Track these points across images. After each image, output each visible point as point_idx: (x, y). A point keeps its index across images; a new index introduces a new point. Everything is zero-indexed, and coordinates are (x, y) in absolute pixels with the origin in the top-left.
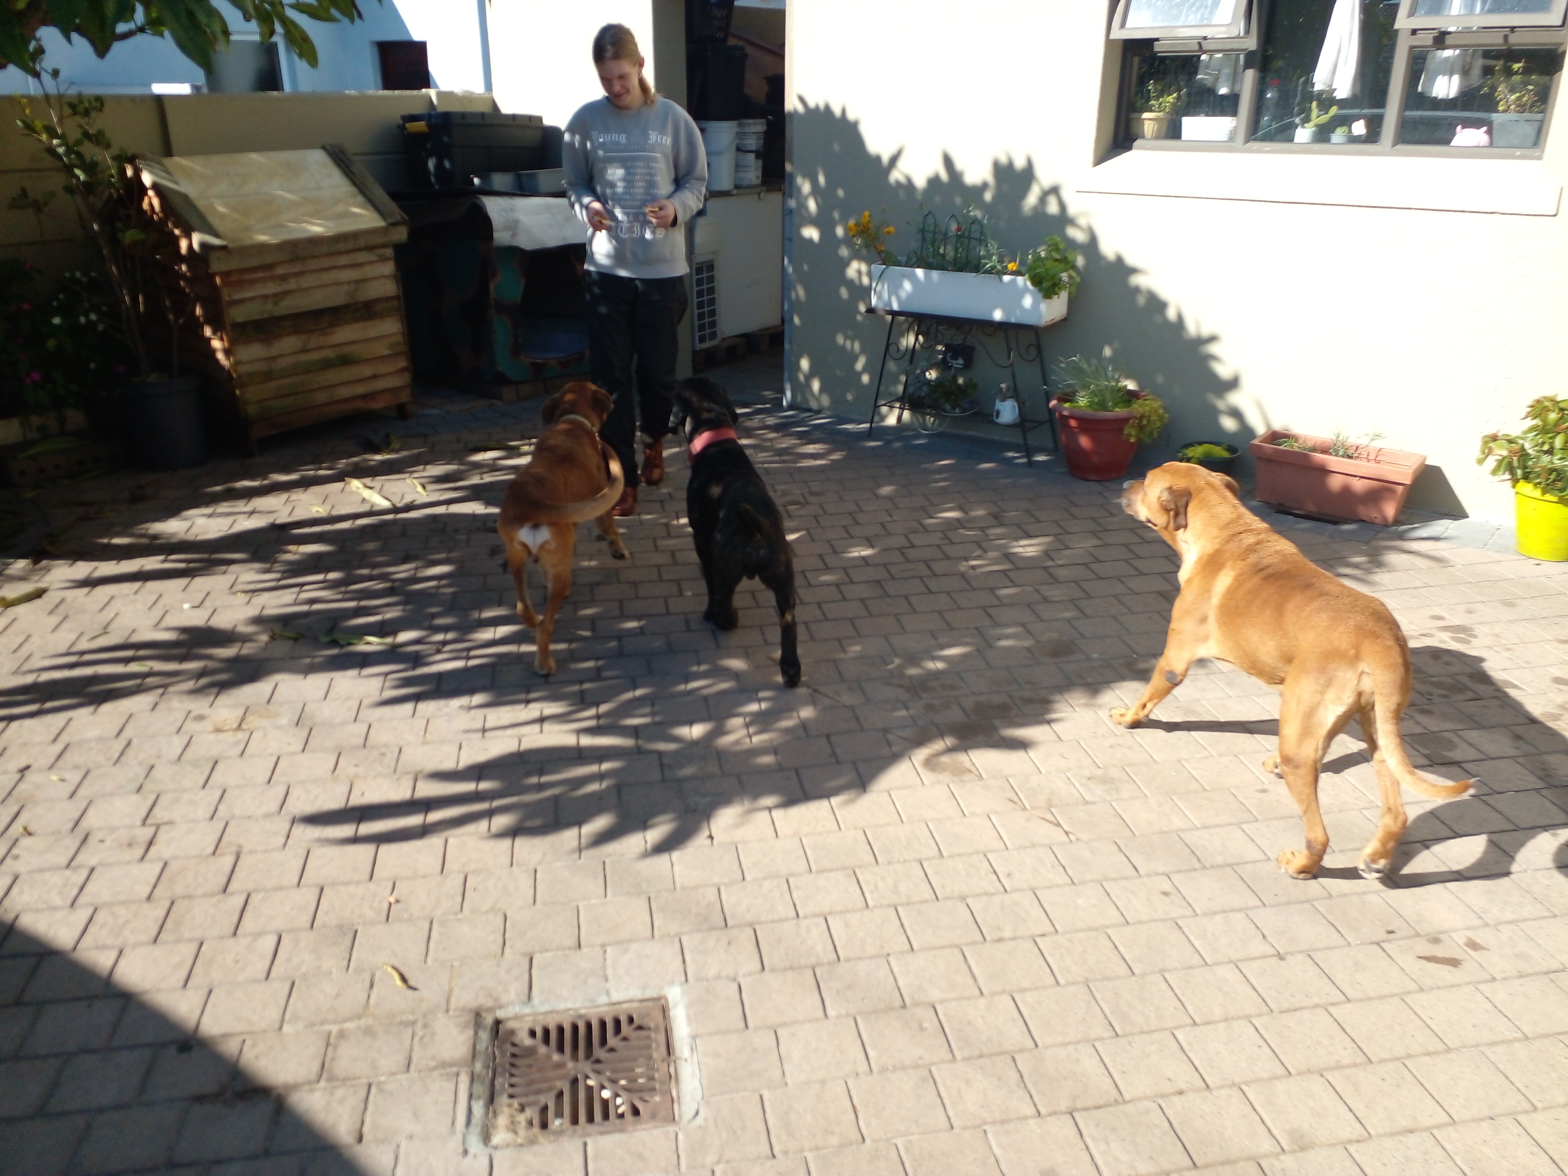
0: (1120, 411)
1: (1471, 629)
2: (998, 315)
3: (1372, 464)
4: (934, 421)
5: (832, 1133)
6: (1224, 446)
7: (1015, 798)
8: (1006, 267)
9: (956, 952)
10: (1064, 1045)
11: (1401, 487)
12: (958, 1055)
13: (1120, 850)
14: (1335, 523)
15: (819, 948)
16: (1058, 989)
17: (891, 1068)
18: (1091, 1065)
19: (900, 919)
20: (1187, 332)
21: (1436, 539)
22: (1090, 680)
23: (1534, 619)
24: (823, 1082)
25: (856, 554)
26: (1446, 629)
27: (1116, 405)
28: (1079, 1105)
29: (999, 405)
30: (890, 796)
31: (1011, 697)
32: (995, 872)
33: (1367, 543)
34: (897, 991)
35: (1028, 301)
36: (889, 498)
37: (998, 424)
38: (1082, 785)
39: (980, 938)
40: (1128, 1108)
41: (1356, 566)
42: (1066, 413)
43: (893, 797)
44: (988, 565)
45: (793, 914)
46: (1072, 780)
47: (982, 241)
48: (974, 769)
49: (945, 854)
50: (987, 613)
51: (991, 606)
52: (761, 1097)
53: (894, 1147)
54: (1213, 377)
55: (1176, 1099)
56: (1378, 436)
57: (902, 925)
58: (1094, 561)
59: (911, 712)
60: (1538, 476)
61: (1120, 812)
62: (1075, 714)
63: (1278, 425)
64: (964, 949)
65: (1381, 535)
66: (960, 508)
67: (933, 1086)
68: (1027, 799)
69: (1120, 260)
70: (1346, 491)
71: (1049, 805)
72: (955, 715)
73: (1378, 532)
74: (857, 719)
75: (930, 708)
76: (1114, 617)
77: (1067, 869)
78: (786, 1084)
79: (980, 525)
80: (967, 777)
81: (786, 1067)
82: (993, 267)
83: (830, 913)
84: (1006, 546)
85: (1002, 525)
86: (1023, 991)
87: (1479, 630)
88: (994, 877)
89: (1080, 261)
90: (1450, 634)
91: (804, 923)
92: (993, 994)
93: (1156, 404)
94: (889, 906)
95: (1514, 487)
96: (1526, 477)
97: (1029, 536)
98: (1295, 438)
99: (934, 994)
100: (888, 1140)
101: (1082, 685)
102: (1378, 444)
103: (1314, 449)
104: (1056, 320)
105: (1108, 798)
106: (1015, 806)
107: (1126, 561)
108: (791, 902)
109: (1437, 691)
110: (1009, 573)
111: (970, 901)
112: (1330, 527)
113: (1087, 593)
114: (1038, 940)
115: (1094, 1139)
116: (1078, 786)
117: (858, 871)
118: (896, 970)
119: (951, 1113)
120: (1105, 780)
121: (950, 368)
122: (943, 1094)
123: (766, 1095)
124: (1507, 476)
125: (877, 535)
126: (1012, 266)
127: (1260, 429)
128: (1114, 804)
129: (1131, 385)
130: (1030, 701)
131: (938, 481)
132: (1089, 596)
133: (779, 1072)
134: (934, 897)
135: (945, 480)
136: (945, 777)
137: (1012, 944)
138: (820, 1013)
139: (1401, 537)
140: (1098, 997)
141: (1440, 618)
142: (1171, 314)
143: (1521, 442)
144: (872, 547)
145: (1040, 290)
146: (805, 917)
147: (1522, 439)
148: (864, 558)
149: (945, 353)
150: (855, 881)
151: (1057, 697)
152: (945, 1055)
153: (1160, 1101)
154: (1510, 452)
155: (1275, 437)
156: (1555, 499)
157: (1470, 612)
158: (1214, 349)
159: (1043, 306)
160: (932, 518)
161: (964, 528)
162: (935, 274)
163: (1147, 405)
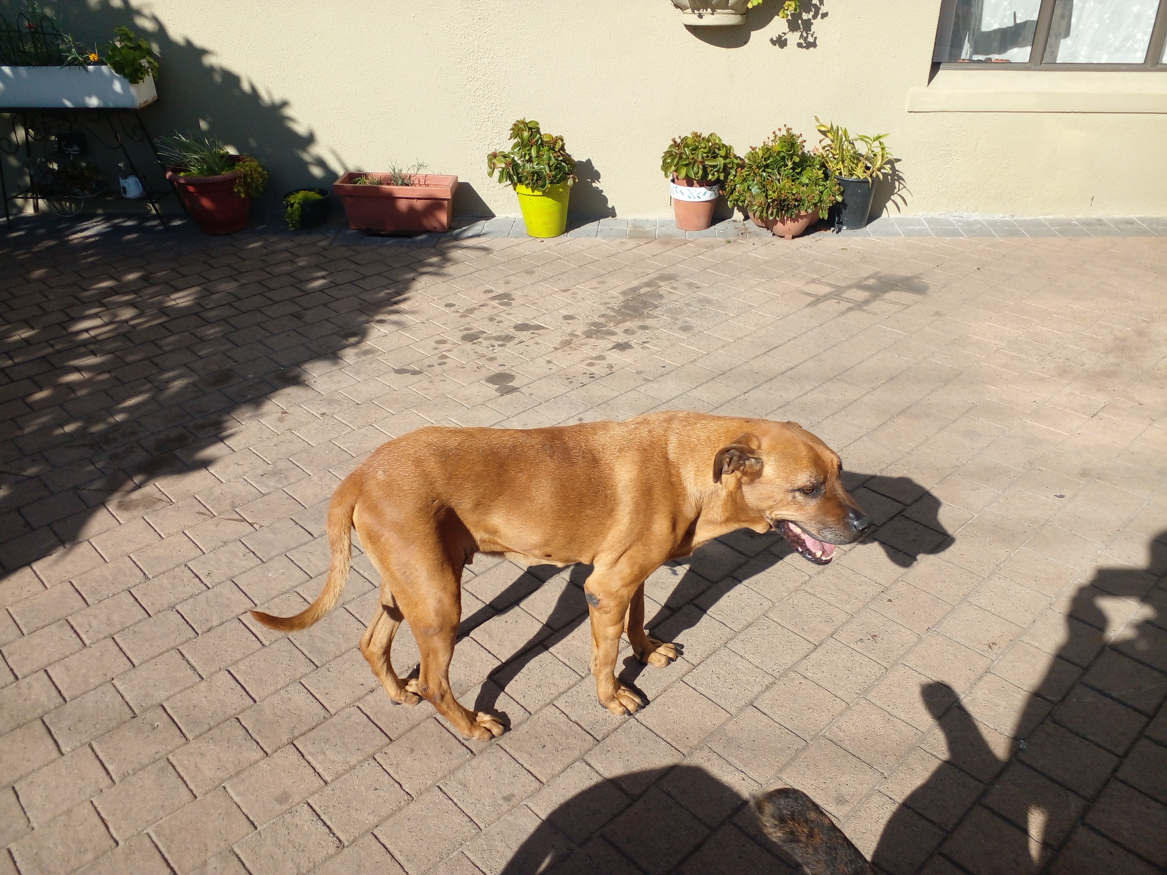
0: (226, 174)
1: (510, 295)
2: (93, 102)
3: (424, 188)
4: (70, 205)
5: (86, 850)
6: (317, 190)
7: (204, 510)
8: (88, 58)
9: (173, 652)
10: (277, 691)
11: (446, 202)
12: (190, 737)
13: (297, 523)
14: (410, 236)
15: (43, 699)
16: (265, 649)
17: (131, 772)
18: (300, 699)
19: (117, 644)
20: (263, 101)
21: (478, 236)
22: (249, 396)
23: (545, 280)
24: (69, 812)
25: (16, 338)
26: (494, 298)
27: (223, 169)
28: (296, 734)
29: (123, 182)
30: (91, 544)
31: (186, 428)
32: (197, 576)
33: (434, 247)
34: (126, 706)
35: (117, 86)
36: (41, 280)
37: (128, 199)
38: (257, 482)
39: (193, 634)
40: (334, 720)
41: (431, 265)
42: (182, 181)
43: (93, 544)
44: (146, 322)
45: (12, 677)
46: (249, 481)
47: (57, 35)
48: (164, 498)
49: (150, 576)
50: (152, 362)
51: (155, 356)
52: (9, 851)
53: (147, 837)
54: (294, 135)
55: (369, 697)
56: (421, 166)
57: (121, 649)
58: (236, 299)
59: (99, 465)
60: (527, 178)
61: (291, 494)
62: (242, 427)
63: (352, 167)
64: (180, 648)
65: (442, 240)
66: (112, 278)
67: (173, 771)
68: (213, 508)
69: (189, 43)
70: (412, 209)
71: (233, 506)
72: (140, 456)
73: (440, 238)
74: (46, 486)
75: (114, 457)
76: (260, 342)
77: (256, 553)
78: (33, 829)
79: (134, 289)
80: (160, 505)
81: (29, 814)
82: (75, 59)
83: (49, 664)
84: (160, 302)
85: (152, 285)
86: (235, 663)
87: (516, 294)
88: (197, 580)
89: (155, 48)
90: (498, 301)
91: (23, 683)
92: (212, 675)
93: (254, 164)
94: (105, 638)
95: (515, 189)
96: (520, 181)
97: (177, 290)
98: (366, 175)
99: (160, 695)
100: (139, 833)
101: (244, 402)
102: (423, 172)
103: (380, 183)
104: (148, 102)
105: (280, 486)
106: (205, 516)
107: (261, 294)
108: (8, 669)
109: (496, 343)
110: (166, 325)
111: (178, 607)
112: (408, 240)
113: (235, 327)
114: (241, 617)
115: (313, 755)
116: (254, 485)
117: (70, 619)
118: (121, 689)
119: (192, 786)
120: (275, 473)
121: (69, 155)
122: (182, 774)
123: (13, 847)
124: (509, 182)
125: (34, 316)
126: (93, 57)
127: (341, 172)
128: (284, 489)
129: (232, 151)
130: (203, 427)
131: (85, 257)
132: (237, 329)
133: (23, 822)
134: (147, 616)
135: (92, 255)
136: (138, 512)
137: (221, 628)
138: (55, 754)
139: (457, 238)
140: (297, 644)
141: (490, 291)
142: (246, 86)
143: (512, 156)
144: (33, 328)
145: (125, 76)
146: (25, 677)
147: (513, 154)
148: (25, 340)
149: (59, 142)
150: (70, 628)
151: (226, 417)
152: (179, 740)
153: (358, 704)
154: (506, 164)
155: (353, 177)
156: (541, 193)
157: (507, 283)
158: (288, 112)
159: (133, 89)
160: (87, 290)
161: (118, 293)
162: (22, 70)
163: (247, 166)
